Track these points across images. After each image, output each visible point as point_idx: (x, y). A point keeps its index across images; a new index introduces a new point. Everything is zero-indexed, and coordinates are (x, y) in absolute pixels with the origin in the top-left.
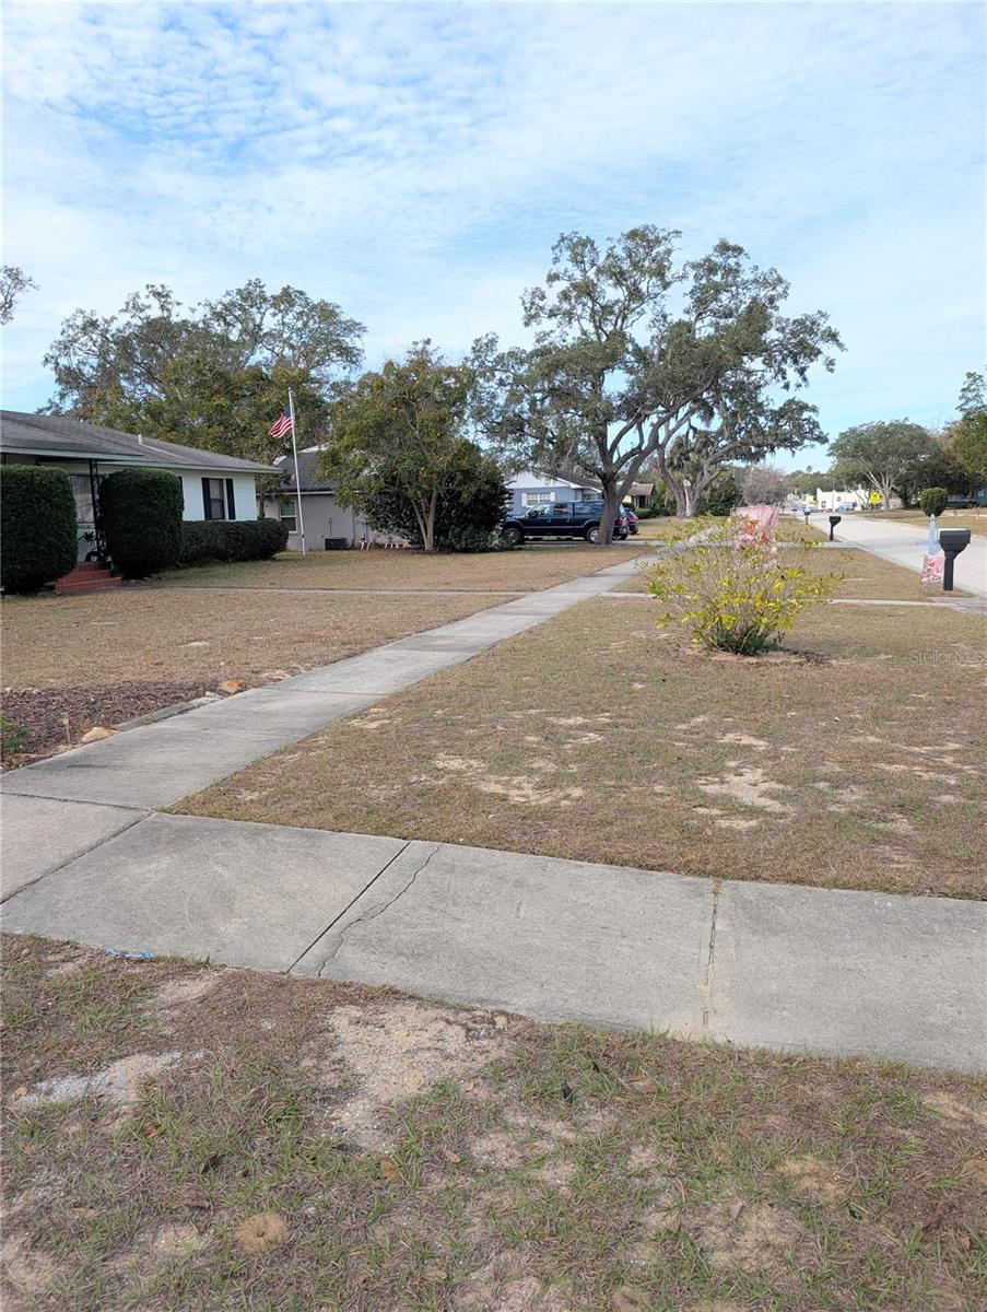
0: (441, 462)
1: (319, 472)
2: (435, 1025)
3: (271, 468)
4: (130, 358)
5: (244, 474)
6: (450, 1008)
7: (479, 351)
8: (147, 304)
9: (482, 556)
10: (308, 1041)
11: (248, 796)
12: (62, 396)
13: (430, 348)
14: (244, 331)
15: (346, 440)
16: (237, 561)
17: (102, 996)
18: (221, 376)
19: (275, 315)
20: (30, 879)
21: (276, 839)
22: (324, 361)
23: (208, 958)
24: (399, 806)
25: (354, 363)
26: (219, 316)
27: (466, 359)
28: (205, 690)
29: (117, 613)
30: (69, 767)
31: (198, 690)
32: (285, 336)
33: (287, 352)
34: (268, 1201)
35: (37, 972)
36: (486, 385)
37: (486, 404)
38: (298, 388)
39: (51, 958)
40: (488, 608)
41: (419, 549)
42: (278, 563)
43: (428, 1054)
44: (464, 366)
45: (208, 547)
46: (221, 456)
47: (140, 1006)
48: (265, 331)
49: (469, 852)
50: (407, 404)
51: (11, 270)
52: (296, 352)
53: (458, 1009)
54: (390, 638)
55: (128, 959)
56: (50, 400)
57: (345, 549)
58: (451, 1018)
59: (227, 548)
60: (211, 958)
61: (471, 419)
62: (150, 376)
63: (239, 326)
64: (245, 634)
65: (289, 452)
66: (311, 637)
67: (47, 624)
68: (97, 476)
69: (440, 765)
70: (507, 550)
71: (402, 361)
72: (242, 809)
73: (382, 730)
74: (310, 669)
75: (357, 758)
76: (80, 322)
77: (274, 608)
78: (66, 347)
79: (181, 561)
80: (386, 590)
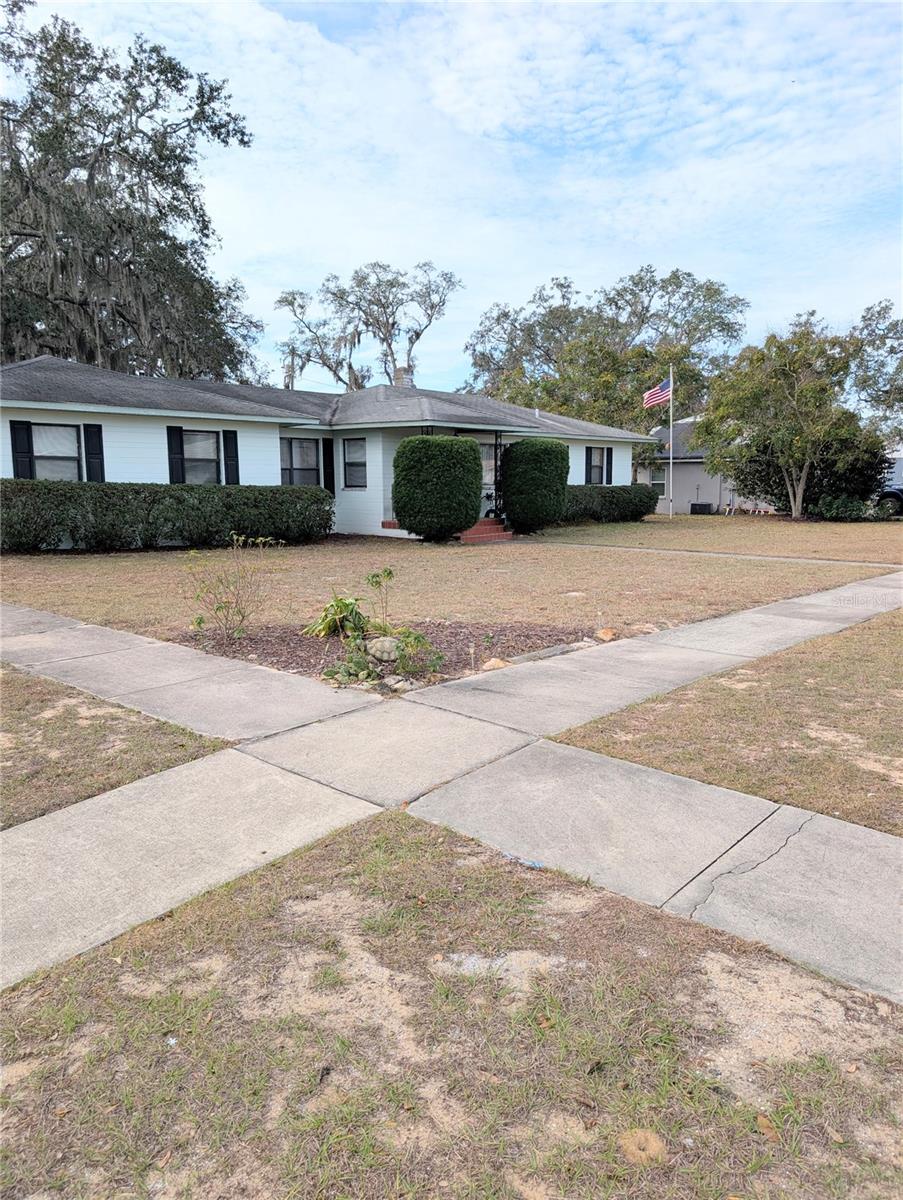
0: (818, 431)
1: (693, 441)
2: (810, 994)
3: (648, 437)
4: (533, 342)
5: (622, 443)
6: (828, 981)
7: (870, 319)
8: (550, 295)
9: (854, 526)
10: (682, 977)
11: (622, 737)
12: (476, 377)
13: (813, 319)
14: (633, 313)
15: (721, 411)
16: (609, 521)
17: (500, 892)
18: (609, 355)
19: (663, 296)
20: (444, 780)
21: (649, 781)
22: (705, 337)
23: (589, 879)
24: (770, 769)
25: (735, 337)
26: (611, 301)
27: (854, 328)
28: (584, 635)
29: (508, 562)
30: (473, 689)
31: (578, 634)
32: (670, 315)
33: (671, 331)
34: (648, 1120)
35: (449, 859)
36: (875, 353)
37: (872, 372)
38: (679, 363)
39: (460, 850)
40: (861, 579)
41: (787, 515)
42: (647, 525)
43: (803, 1022)
44: (852, 336)
45: (585, 509)
46: (604, 427)
47: (531, 908)
48: (652, 312)
49: (846, 827)
50: (785, 374)
51: (446, 274)
52: (680, 330)
53: (836, 984)
54: (757, 602)
55: (521, 864)
56: (466, 382)
57: (710, 514)
58: (829, 993)
59: (602, 509)
60: (591, 879)
61: (855, 388)
62: (548, 358)
63: (629, 309)
64: (618, 588)
65: (665, 423)
66: (678, 596)
67: (455, 569)
68: (500, 445)
69: (813, 734)
70: (883, 520)
71: (785, 333)
72: (618, 747)
73: (751, 692)
74: (677, 625)
75: (726, 716)
76: (495, 314)
77: (643, 567)
78: (482, 336)
79: (562, 521)
80: (752, 555)
